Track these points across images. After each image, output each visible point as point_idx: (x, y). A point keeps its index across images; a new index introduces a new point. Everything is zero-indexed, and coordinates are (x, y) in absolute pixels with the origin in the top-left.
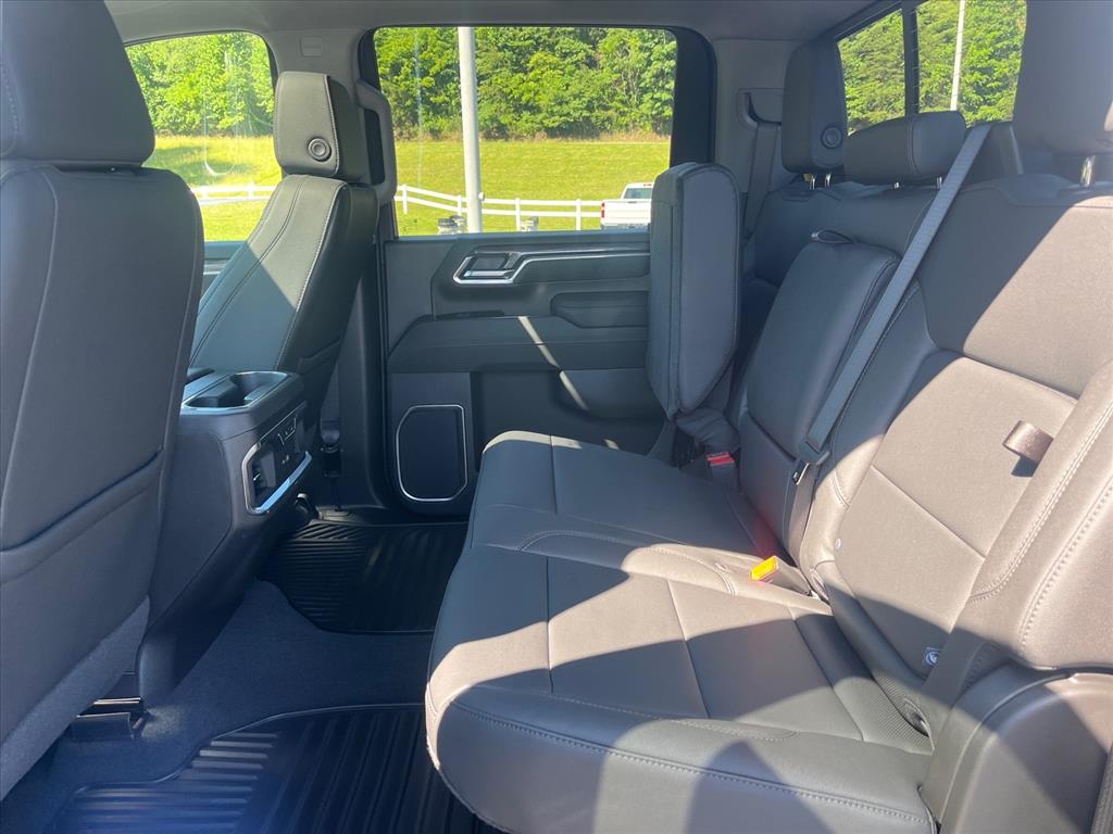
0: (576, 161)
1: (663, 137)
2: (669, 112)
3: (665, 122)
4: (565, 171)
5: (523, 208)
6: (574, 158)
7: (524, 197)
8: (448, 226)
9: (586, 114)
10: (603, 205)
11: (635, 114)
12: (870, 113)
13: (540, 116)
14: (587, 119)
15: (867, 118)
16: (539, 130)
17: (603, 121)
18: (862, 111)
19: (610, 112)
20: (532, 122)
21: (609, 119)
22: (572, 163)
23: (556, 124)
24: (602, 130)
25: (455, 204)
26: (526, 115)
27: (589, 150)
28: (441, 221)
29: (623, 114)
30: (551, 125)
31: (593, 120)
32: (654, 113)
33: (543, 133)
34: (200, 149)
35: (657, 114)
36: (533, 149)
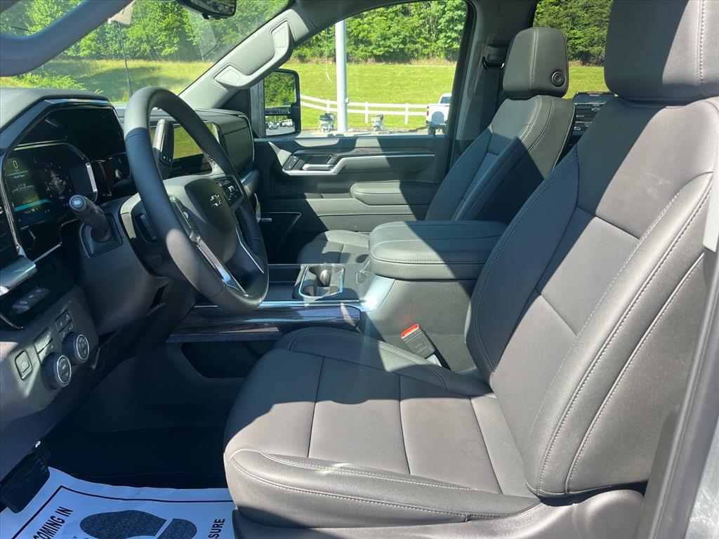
0: (399, 78)
1: (452, 63)
2: (457, 46)
3: (453, 52)
4: (392, 84)
5: (370, 109)
6: (397, 76)
7: (370, 101)
8: (326, 120)
9: (401, 46)
10: (428, 107)
11: (433, 47)
12: (590, 48)
13: (371, 48)
14: (402, 50)
15: (588, 51)
16: (370, 57)
17: (413, 51)
18: (586, 46)
19: (417, 46)
20: (366, 51)
21: (416, 50)
22: (396, 79)
23: (382, 53)
24: (412, 57)
25: (325, 106)
26: (361, 46)
27: (408, 71)
28: (322, 116)
29: (426, 47)
30: (378, 53)
31: (406, 50)
32: (446, 46)
33: (373, 59)
34: (153, 69)
35: (448, 47)
36: (370, 70)
